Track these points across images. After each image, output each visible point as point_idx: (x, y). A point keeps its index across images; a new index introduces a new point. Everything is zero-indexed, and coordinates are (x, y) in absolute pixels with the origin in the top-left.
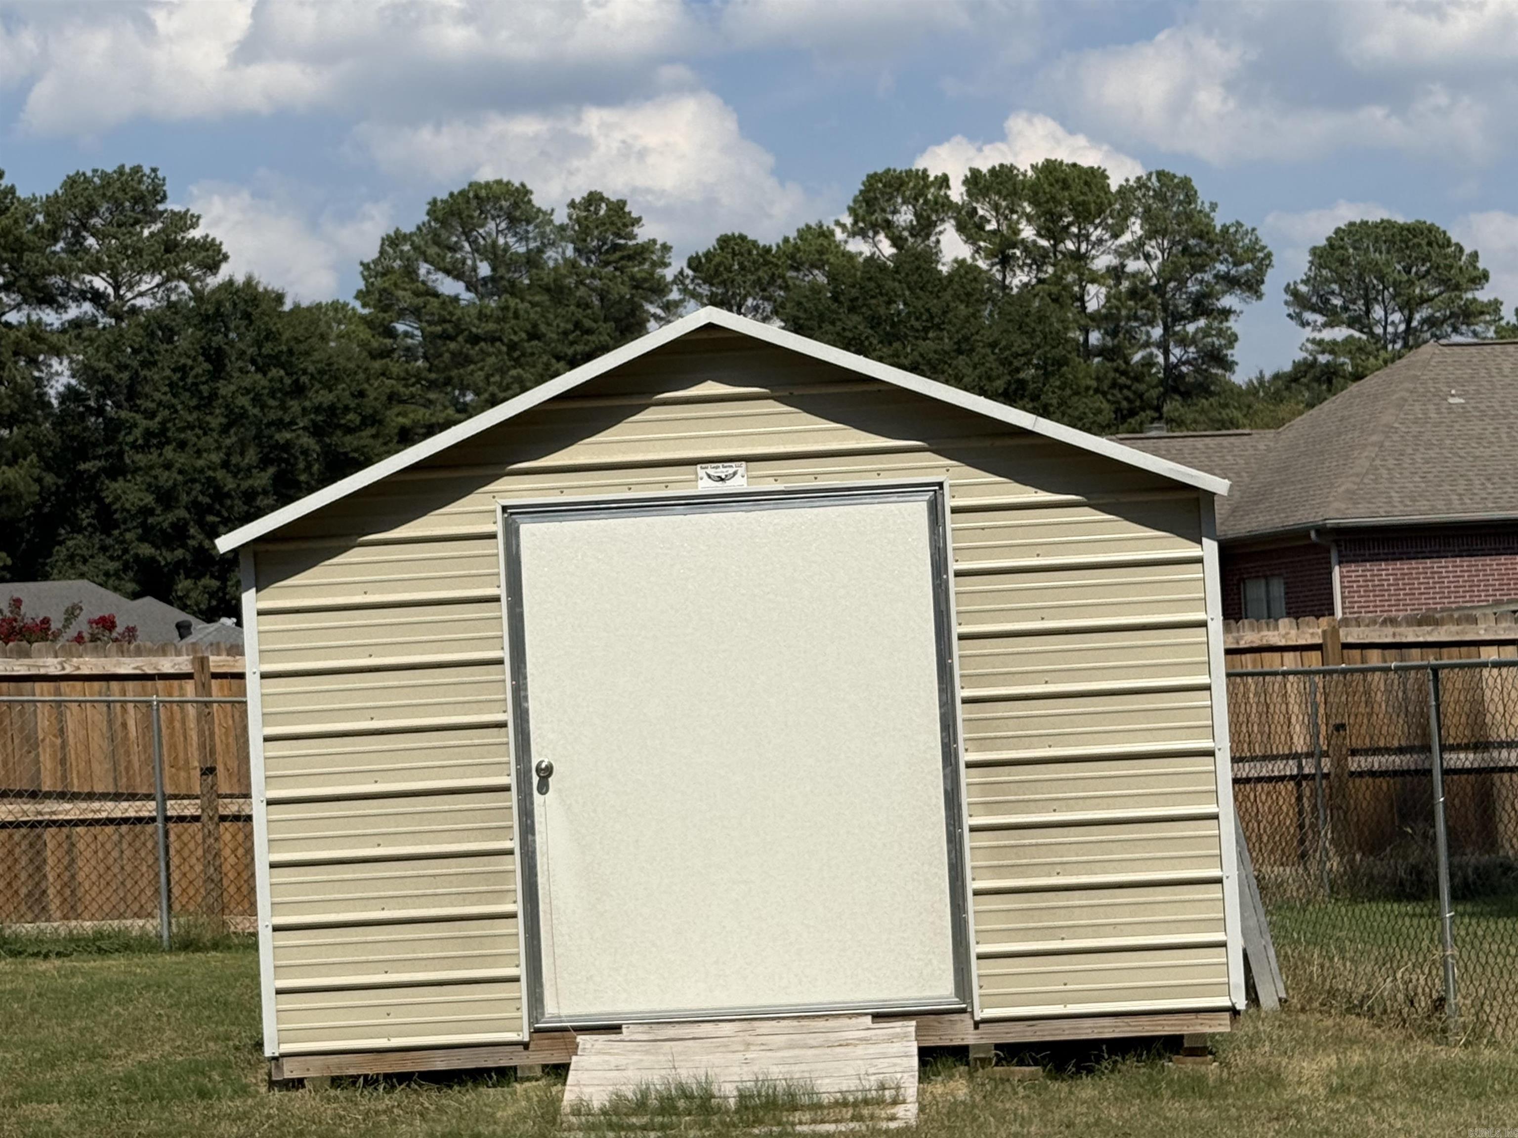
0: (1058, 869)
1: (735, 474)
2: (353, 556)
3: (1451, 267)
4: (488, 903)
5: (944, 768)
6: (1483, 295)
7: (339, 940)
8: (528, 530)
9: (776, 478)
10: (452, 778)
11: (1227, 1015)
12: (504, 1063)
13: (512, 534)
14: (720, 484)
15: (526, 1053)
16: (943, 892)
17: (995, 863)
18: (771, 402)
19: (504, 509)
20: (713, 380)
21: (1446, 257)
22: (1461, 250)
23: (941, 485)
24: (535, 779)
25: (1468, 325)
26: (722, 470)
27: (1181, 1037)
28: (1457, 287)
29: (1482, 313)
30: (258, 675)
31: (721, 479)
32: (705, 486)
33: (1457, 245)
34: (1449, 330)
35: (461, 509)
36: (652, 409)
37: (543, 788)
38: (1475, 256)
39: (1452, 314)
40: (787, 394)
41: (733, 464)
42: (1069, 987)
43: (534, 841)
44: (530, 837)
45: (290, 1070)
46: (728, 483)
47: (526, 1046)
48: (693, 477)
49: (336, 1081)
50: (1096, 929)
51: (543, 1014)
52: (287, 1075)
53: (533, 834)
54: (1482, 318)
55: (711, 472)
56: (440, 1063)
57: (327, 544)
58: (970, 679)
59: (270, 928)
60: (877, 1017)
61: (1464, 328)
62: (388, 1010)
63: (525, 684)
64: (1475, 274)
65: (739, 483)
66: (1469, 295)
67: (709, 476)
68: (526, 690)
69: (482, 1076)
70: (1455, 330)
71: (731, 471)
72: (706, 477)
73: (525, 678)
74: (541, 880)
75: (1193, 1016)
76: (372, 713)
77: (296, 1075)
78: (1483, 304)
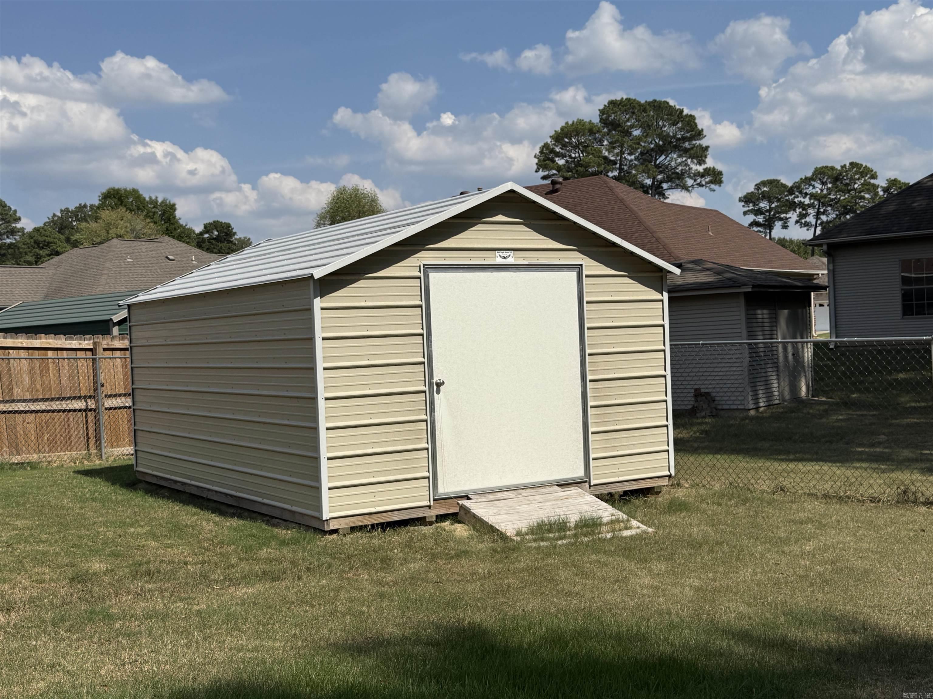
0: (617, 422)
1: (509, 256)
2: (362, 283)
3: (7, 214)
4: (415, 444)
5: (581, 382)
6: (19, 225)
7: (353, 463)
8: (433, 276)
9: (524, 258)
10: (401, 387)
11: (667, 478)
12: (421, 515)
13: (427, 277)
14: (504, 260)
15: (430, 510)
16: (580, 433)
17: (596, 421)
18: (522, 226)
19: (424, 265)
20: (502, 215)
21: (5, 210)
22: (11, 209)
23: (581, 265)
24: (435, 387)
25: (13, 235)
26: (505, 254)
27: (654, 488)
28: (9, 222)
29: (19, 232)
30: (321, 339)
31: (505, 258)
32: (499, 261)
33: (9, 207)
34: (6, 237)
35: (405, 265)
36: (479, 225)
37: (438, 392)
38: (15, 211)
39: (7, 232)
40: (529, 223)
41: (509, 251)
42: (620, 470)
43: (434, 415)
44: (433, 414)
45: (333, 525)
46: (507, 259)
47: (429, 507)
48: (494, 256)
49: (353, 529)
50: (628, 446)
51: (437, 492)
52: (332, 528)
53: (434, 412)
54: (18, 234)
55: (501, 254)
56: (396, 517)
57: (349, 278)
58: (591, 345)
59: (326, 459)
60: (558, 485)
61: (11, 237)
62: (375, 494)
63: (431, 345)
64: (16, 217)
65: (511, 260)
66: (13, 225)
67: (500, 256)
68: (431, 347)
69: (414, 522)
70: (8, 237)
71: (508, 254)
72: (499, 257)
73: (431, 342)
74: (437, 432)
75: (657, 479)
76: (369, 357)
77: (335, 527)
78: (18, 228)
